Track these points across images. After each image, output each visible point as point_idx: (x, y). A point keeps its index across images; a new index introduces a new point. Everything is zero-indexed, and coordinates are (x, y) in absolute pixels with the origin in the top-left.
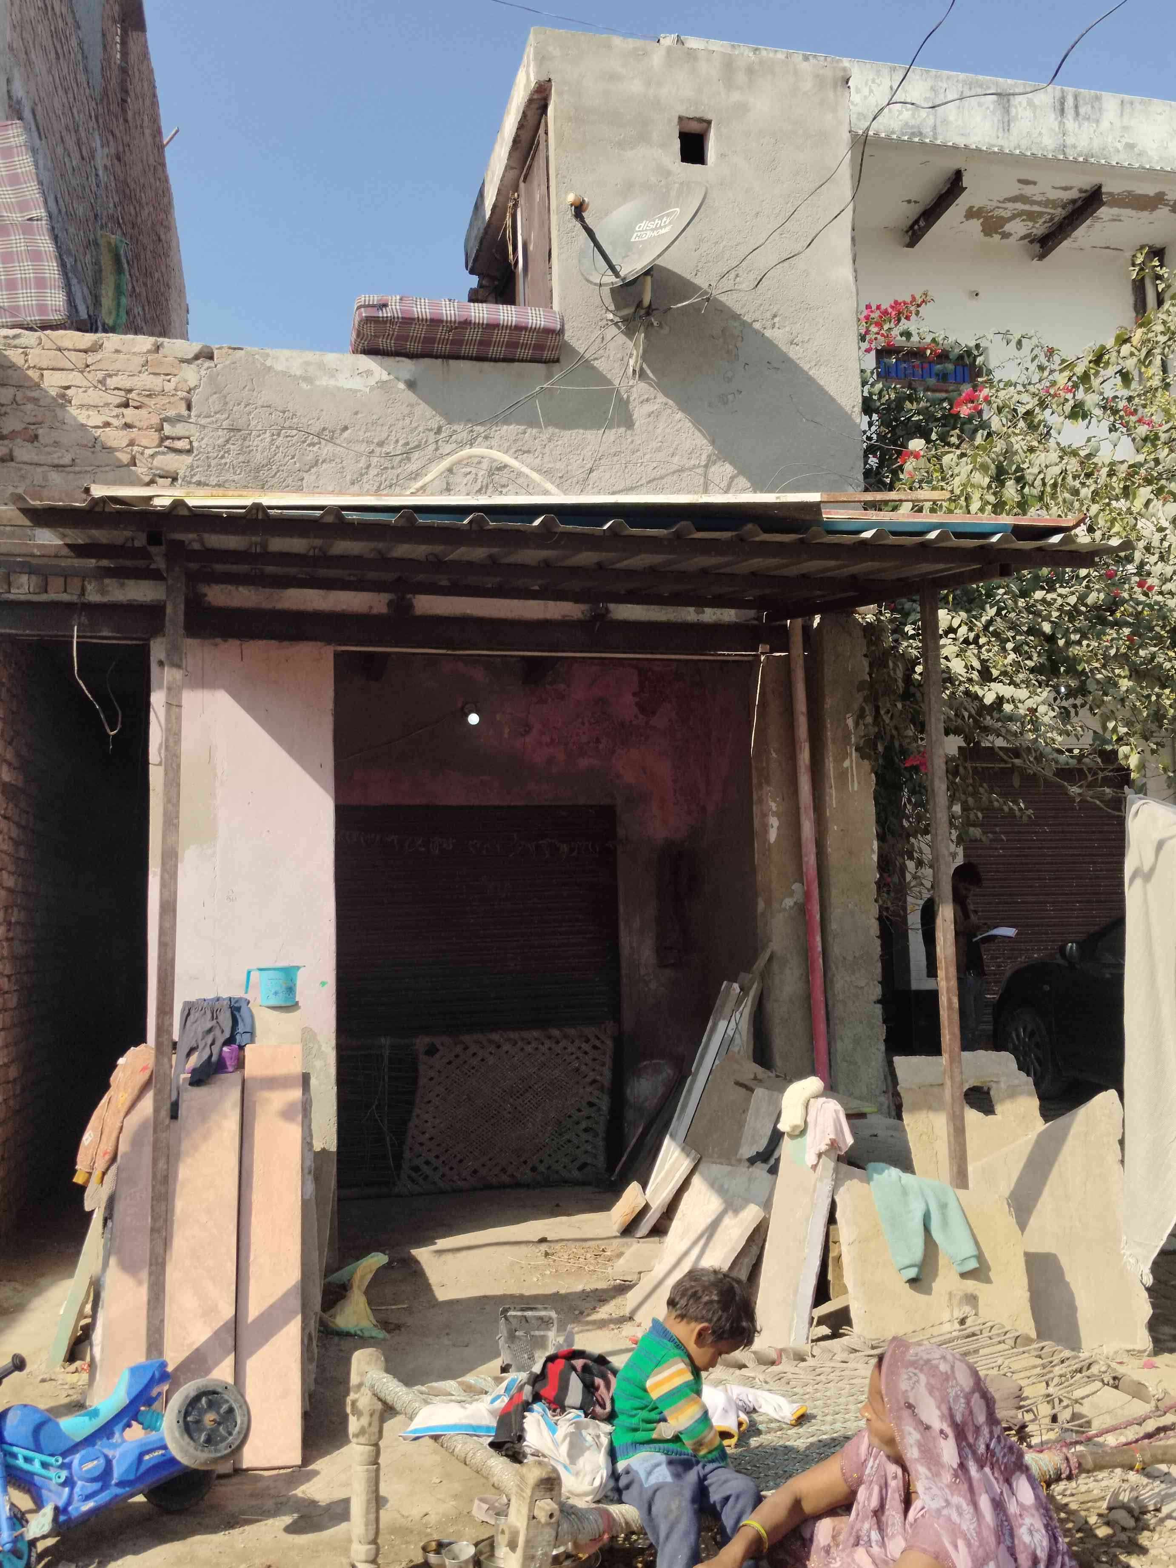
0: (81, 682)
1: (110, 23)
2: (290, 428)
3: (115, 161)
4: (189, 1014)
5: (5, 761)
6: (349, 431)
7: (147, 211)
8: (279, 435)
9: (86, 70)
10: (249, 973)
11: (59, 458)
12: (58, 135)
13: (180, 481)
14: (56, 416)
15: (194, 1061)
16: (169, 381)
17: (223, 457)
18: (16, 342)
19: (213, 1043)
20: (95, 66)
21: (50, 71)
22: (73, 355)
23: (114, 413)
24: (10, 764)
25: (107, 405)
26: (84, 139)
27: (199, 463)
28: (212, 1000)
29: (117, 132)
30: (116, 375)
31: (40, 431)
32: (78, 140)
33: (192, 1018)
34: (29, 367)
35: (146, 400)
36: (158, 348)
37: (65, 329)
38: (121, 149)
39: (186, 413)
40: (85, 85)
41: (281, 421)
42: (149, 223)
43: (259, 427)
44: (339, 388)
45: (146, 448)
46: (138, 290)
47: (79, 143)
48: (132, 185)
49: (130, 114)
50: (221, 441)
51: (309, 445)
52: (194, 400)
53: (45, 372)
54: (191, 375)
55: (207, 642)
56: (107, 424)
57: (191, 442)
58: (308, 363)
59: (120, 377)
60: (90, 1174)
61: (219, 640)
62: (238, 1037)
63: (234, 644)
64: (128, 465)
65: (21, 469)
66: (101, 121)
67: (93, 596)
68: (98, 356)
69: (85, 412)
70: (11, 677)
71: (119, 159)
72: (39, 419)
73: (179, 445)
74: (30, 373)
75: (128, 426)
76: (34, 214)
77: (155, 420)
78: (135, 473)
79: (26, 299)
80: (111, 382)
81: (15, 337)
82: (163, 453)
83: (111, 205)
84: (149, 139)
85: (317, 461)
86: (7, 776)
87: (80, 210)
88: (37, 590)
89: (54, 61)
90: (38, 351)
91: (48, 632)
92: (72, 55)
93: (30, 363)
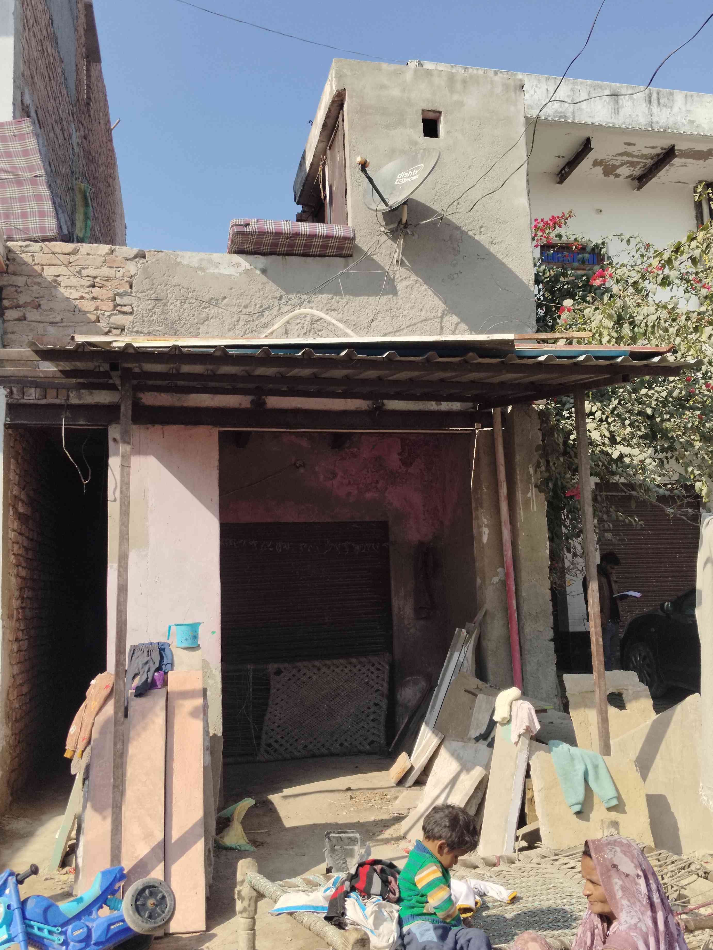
0: (67, 452)
1: (80, 58)
2: (192, 298)
3: (84, 140)
4: (133, 653)
5: (21, 500)
6: (227, 299)
7: (102, 169)
8: (185, 302)
9: (67, 87)
10: (170, 627)
11: (53, 318)
12: (50, 126)
13: (126, 331)
14: (51, 293)
15: (137, 682)
16: (119, 271)
17: (151, 316)
18: (27, 249)
19: (148, 671)
20: (72, 84)
21: (46, 88)
22: (61, 257)
23: (86, 291)
24: (23, 502)
25: (82, 286)
26: (66, 128)
27: (137, 320)
28: (147, 644)
29: (84, 122)
30: (87, 268)
31: (42, 302)
32: (62, 128)
33: (135, 655)
34: (35, 264)
35: (106, 283)
36: (112, 252)
37: (57, 241)
38: (87, 132)
39: (129, 290)
40: (66, 96)
41: (186, 294)
42: (103, 176)
43: (173, 298)
44: (220, 274)
45: (105, 311)
46: (97, 216)
47: (62, 130)
48: (93, 153)
49: (92, 112)
50: (150, 307)
51: (203, 308)
52: (134, 282)
53: (45, 267)
54: (132, 268)
55: (142, 427)
56: (82, 298)
57: (132, 308)
58: (202, 260)
59: (89, 269)
60: (74, 752)
61: (149, 426)
62: (163, 667)
63: (158, 427)
64: (94, 322)
65: (30, 325)
66: (75, 116)
67: (74, 400)
68: (76, 257)
69: (68, 291)
70: (24, 449)
71: (85, 138)
72: (41, 295)
73: (125, 309)
74: (36, 267)
75: (94, 298)
76: (38, 173)
77: (111, 295)
78: (99, 327)
79: (33, 223)
80: (84, 272)
81: (27, 246)
82: (116, 314)
83: (81, 166)
84: (103, 127)
85: (208, 318)
86: (21, 510)
87: (64, 169)
88: (40, 397)
89: (48, 82)
90: (41, 254)
91: (47, 423)
92: (59, 78)
93: (36, 261)
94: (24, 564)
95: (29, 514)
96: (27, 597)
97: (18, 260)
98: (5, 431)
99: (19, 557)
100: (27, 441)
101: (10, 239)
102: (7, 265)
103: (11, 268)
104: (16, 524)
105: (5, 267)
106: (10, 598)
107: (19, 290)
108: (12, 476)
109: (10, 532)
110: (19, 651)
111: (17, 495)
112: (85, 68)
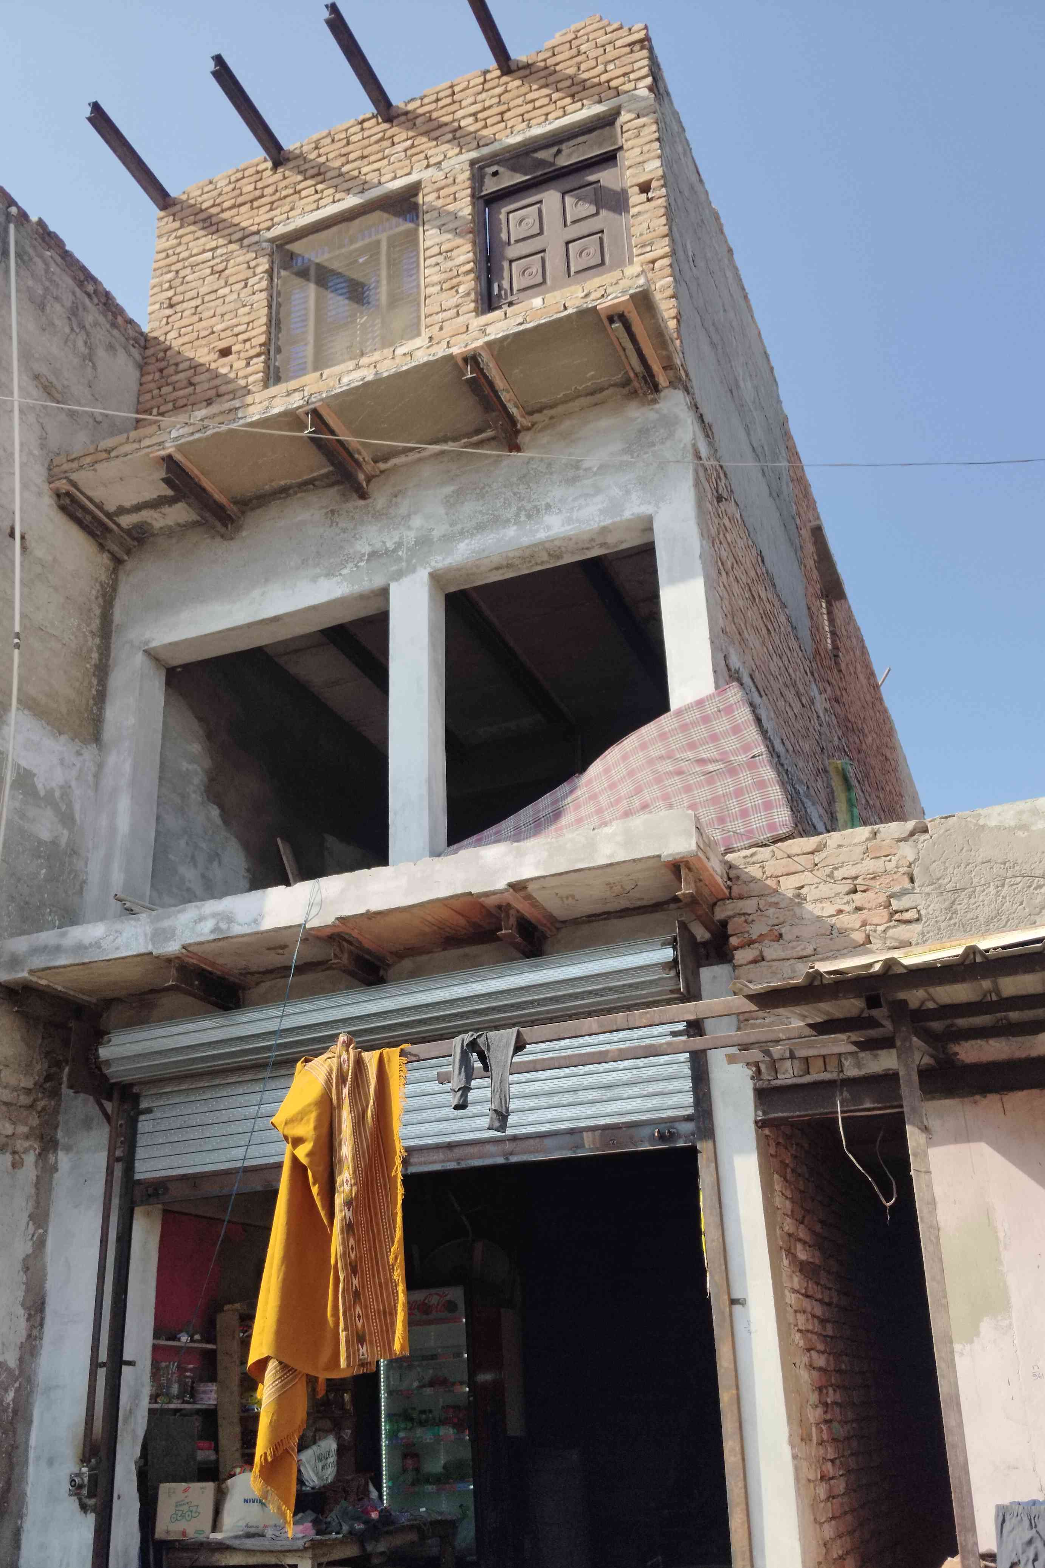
0: (851, 1156)
1: (814, 599)
2: (1014, 876)
3: (835, 704)
4: (1004, 1521)
5: (800, 1240)
7: (871, 738)
8: (1003, 885)
9: (797, 638)
11: (802, 950)
12: (777, 692)
13: (917, 945)
14: (795, 914)
16: (890, 861)
17: (950, 919)
18: (754, 859)
20: (805, 633)
21: (763, 644)
22: (801, 859)
23: (845, 901)
24: (805, 1243)
25: (837, 894)
26: (802, 691)
27: (929, 928)
28: (1027, 1503)
29: (833, 682)
30: (842, 867)
31: (783, 931)
32: (796, 691)
33: (1007, 1527)
34: (767, 878)
35: (873, 883)
36: (875, 834)
37: (794, 838)
38: (839, 693)
39: (909, 886)
40: (798, 650)
41: (1002, 872)
42: (875, 747)
43: (982, 882)
45: (877, 925)
47: (798, 695)
48: (853, 718)
49: (844, 665)
50: (947, 904)
51: (1036, 888)
52: (916, 872)
53: (781, 879)
54: (907, 851)
55: (965, 1100)
56: (840, 912)
57: (919, 911)
58: (1021, 813)
59: (845, 868)
61: (978, 1097)
63: (994, 1097)
64: (863, 945)
65: (771, 967)
66: (816, 675)
67: (851, 1071)
68: (823, 855)
69: (819, 905)
70: (795, 1157)
71: (837, 701)
72: (782, 920)
73: (907, 916)
74: (768, 882)
75: (858, 909)
76: (755, 752)
77: (882, 899)
78: (871, 950)
79: (758, 822)
80: (838, 874)
81: (752, 855)
82: (894, 927)
83: (836, 738)
84: (864, 682)
86: (802, 1255)
87: (807, 746)
88: (801, 1073)
89: (766, 636)
90: (773, 862)
91: (816, 1111)
92: (782, 629)
93: (768, 873)
94: (820, 1347)
95: (817, 1262)
96: (835, 1403)
97: (743, 877)
98: (757, 1132)
99: (809, 1335)
100: (797, 1144)
101: (729, 850)
102: (730, 888)
103: (736, 891)
104: (796, 1280)
105: (727, 891)
106: (801, 1405)
107: (750, 918)
108: (778, 1201)
109: (787, 1293)
110: (831, 1497)
111: (791, 1232)
112: (825, 611)
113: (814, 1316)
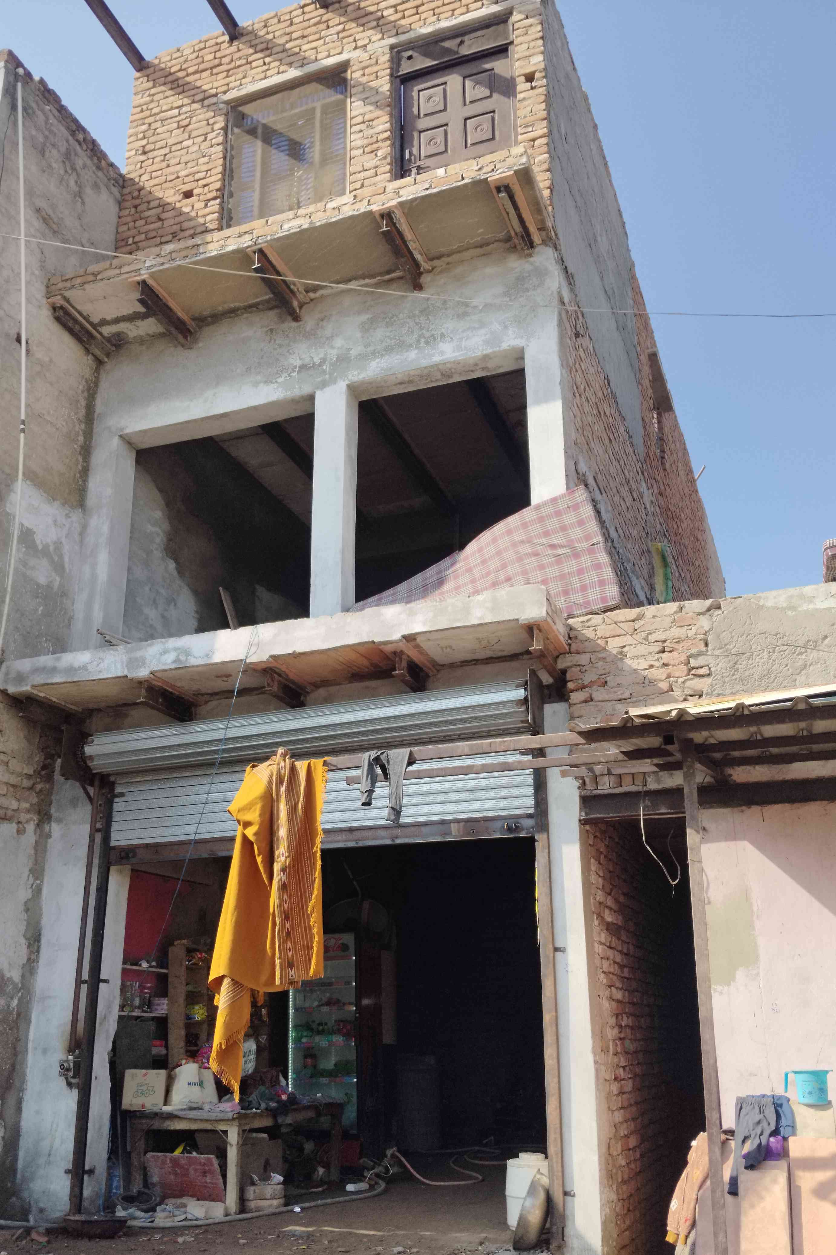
0: (648, 847)
1: (648, 412)
2: (782, 645)
3: (660, 497)
4: (741, 1108)
5: (608, 907)
6: (828, 639)
7: (686, 524)
8: (774, 652)
9: (633, 445)
10: (786, 1075)
11: (621, 694)
12: (615, 490)
13: (704, 696)
14: (617, 667)
15: (748, 1147)
16: (691, 629)
17: (733, 675)
18: (589, 623)
19: (761, 1134)
20: (639, 440)
21: (606, 452)
22: (625, 625)
23: (656, 658)
24: (611, 909)
25: (650, 653)
26: (635, 488)
27: (717, 681)
28: (759, 1096)
29: (659, 479)
30: (655, 632)
31: (608, 679)
32: (630, 489)
33: (743, 1112)
34: (598, 638)
35: (676, 646)
36: (681, 609)
37: (620, 609)
38: (663, 488)
39: (704, 649)
40: (633, 455)
41: (774, 642)
42: (688, 530)
43: (759, 649)
44: (817, 609)
45: (678, 677)
47: (631, 491)
48: (673, 509)
49: (667, 466)
50: (731, 664)
51: (798, 655)
52: (710, 638)
53: (608, 640)
54: (704, 623)
55: (736, 809)
56: (651, 666)
57: (710, 669)
58: (791, 597)
59: (657, 633)
60: (678, 1235)
61: (744, 808)
62: (782, 1129)
63: (755, 809)
64: (667, 692)
65: (597, 705)
66: (646, 473)
67: (653, 786)
68: (641, 622)
69: (636, 661)
70: (607, 847)
71: (661, 494)
72: (607, 671)
73: (701, 671)
74: (599, 642)
75: (665, 665)
76: (595, 541)
77: (683, 658)
78: (672, 696)
79: (594, 595)
80: (652, 638)
81: (588, 621)
82: (691, 679)
83: (659, 525)
84: (683, 477)
85: (806, 665)
86: (609, 918)
87: (635, 532)
88: (615, 786)
89: (609, 445)
90: (603, 626)
91: (625, 814)
92: (622, 439)
93: (599, 635)
94: (619, 984)
95: (620, 924)
96: (627, 1026)
97: (580, 637)
98: (580, 828)
99: (611, 976)
100: (610, 837)
101: (571, 616)
102: (569, 645)
103: (574, 647)
104: (603, 935)
105: (567, 647)
106: (603, 1026)
107: (584, 668)
108: (593, 878)
109: (596, 944)
110: (621, 1093)
111: (601, 900)
112: (655, 420)
113: (615, 962)
